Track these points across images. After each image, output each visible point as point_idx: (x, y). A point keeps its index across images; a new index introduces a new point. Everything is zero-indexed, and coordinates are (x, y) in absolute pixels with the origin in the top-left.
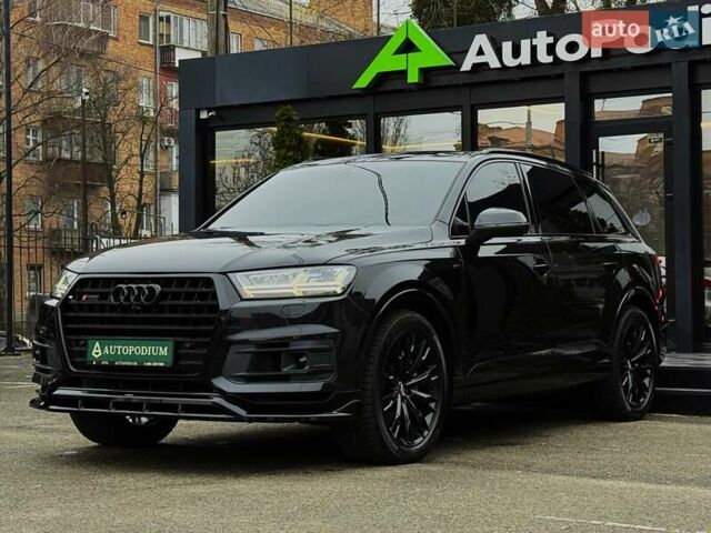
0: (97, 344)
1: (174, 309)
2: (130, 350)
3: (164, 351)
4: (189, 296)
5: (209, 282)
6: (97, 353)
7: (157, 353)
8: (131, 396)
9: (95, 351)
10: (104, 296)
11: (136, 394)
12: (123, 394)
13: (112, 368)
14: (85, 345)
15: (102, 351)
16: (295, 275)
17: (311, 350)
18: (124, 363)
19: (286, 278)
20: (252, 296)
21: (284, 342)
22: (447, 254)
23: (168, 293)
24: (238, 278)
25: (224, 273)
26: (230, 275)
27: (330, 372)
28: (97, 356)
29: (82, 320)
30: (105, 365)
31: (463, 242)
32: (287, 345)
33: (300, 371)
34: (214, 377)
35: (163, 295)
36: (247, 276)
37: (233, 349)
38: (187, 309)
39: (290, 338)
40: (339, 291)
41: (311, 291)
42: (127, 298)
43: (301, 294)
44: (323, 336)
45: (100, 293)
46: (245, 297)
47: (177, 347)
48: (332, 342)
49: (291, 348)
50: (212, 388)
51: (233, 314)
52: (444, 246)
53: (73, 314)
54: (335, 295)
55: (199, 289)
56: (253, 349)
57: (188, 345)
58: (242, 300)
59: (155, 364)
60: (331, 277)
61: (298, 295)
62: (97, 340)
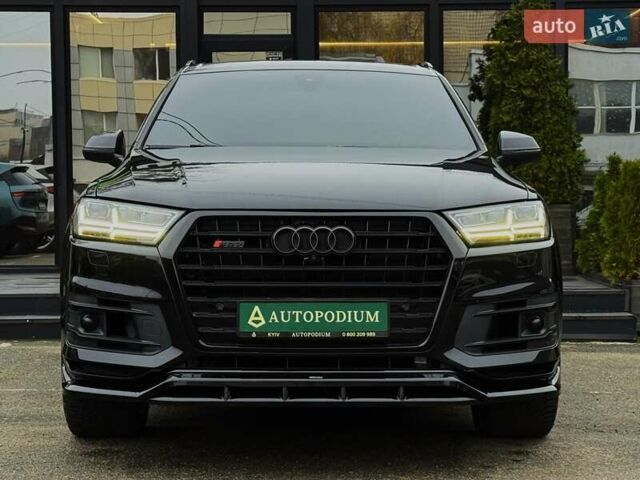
0: (257, 308)
2: (317, 316)
3: (374, 317)
5: (424, 224)
6: (257, 322)
8: (320, 379)
9: (252, 318)
12: (307, 376)
13: (286, 340)
14: (235, 310)
15: (267, 319)
18: (308, 335)
21: (522, 300)
23: (363, 239)
25: (439, 212)
28: (257, 326)
30: (274, 338)
34: (446, 351)
37: (468, 311)
38: (396, 260)
45: (243, 238)
47: (393, 309)
49: (528, 307)
50: (446, 364)
53: (197, 267)
55: (409, 234)
56: (491, 311)
57: (406, 308)
59: (361, 334)
62: (256, 303)
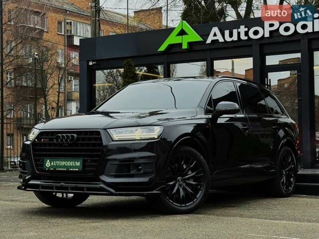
0: (48, 161)
1: (82, 145)
2: (63, 163)
3: (78, 164)
4: (90, 139)
5: (98, 133)
6: (48, 165)
7: (75, 165)
8: (63, 184)
9: (47, 164)
10: (51, 139)
11: (65, 183)
12: (60, 183)
13: (55, 171)
14: (43, 161)
15: (51, 164)
16: (136, 130)
17: (144, 163)
18: (60, 169)
19: (132, 132)
20: (117, 139)
21: (132, 159)
22: (203, 121)
23: (80, 138)
24: (111, 131)
25: (105, 129)
26: (108, 130)
27: (151, 173)
28: (48, 166)
29: (41, 150)
30: (52, 170)
31: (210, 116)
32: (133, 161)
33: (139, 172)
34: (100, 175)
35: (78, 139)
36: (115, 130)
37: (109, 163)
38: (88, 145)
39: (134, 158)
40: (156, 137)
41: (143, 137)
42: (62, 141)
43: (139, 139)
44: (149, 157)
45: (49, 138)
46: (114, 139)
47: (84, 162)
48: (153, 160)
49: (135, 162)
50: (100, 180)
51: (109, 147)
52: (202, 118)
53: (37, 148)
54: (154, 139)
55: (94, 136)
56: (118, 163)
57: (89, 161)
58: (113, 141)
59: (74, 170)
60: (153, 131)
61: (138, 139)
62: (48, 159)
